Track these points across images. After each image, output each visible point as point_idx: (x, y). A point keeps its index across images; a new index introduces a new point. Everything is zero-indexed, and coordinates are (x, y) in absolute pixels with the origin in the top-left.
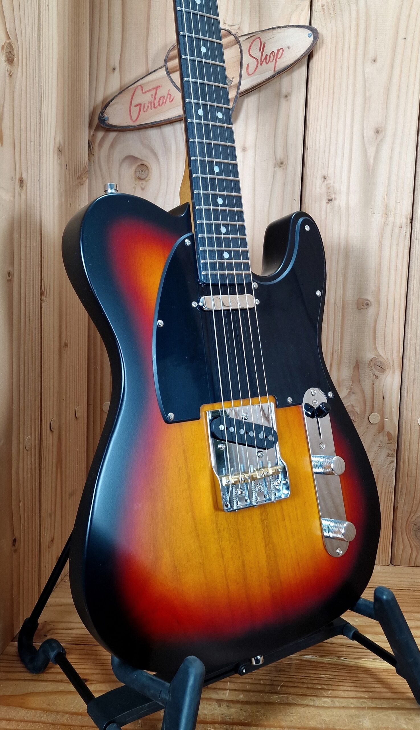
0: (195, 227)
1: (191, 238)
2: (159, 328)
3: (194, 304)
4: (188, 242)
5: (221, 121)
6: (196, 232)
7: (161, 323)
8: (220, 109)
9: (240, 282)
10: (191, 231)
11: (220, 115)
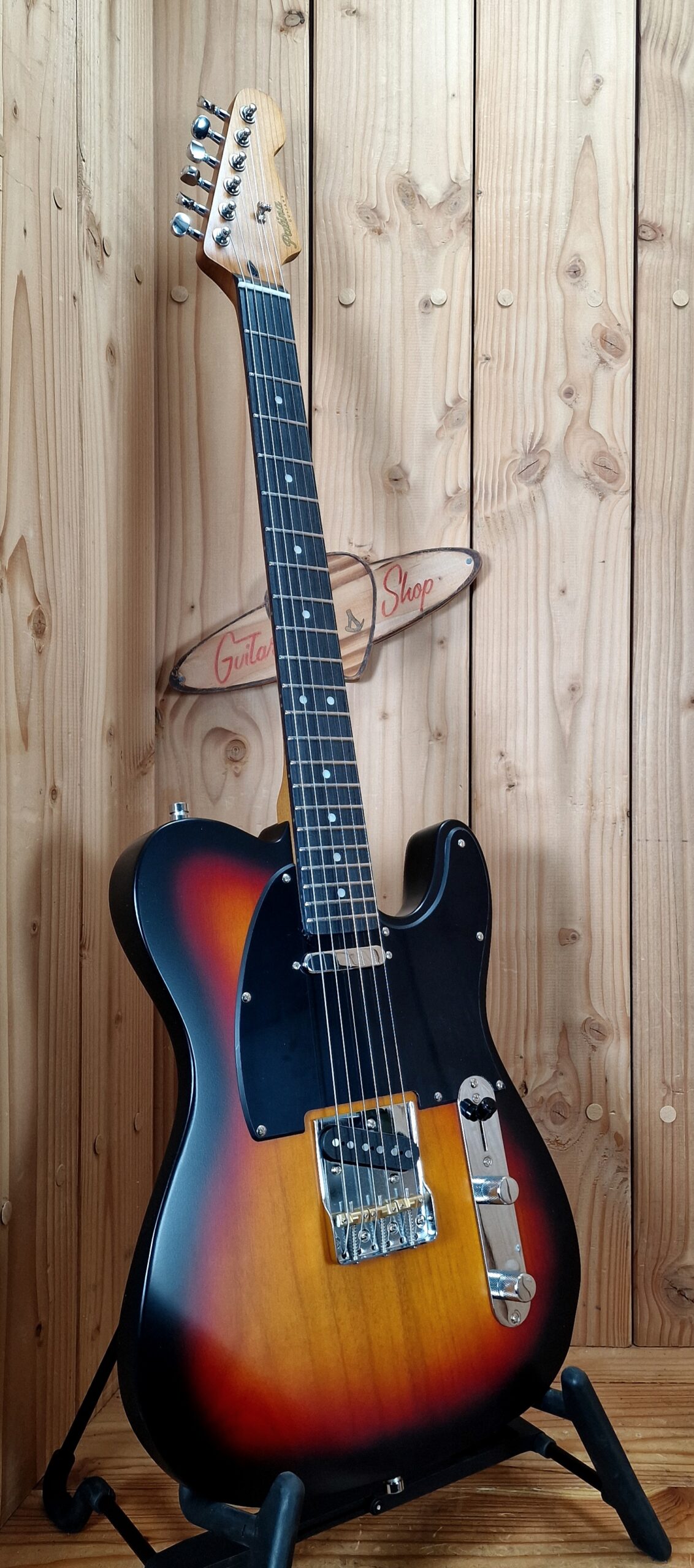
0: (297, 857)
1: (290, 872)
2: (244, 1004)
3: (296, 966)
4: (286, 878)
5: (331, 708)
6: (298, 863)
7: (247, 995)
8: (331, 693)
9: (363, 929)
10: (292, 862)
11: (331, 701)
